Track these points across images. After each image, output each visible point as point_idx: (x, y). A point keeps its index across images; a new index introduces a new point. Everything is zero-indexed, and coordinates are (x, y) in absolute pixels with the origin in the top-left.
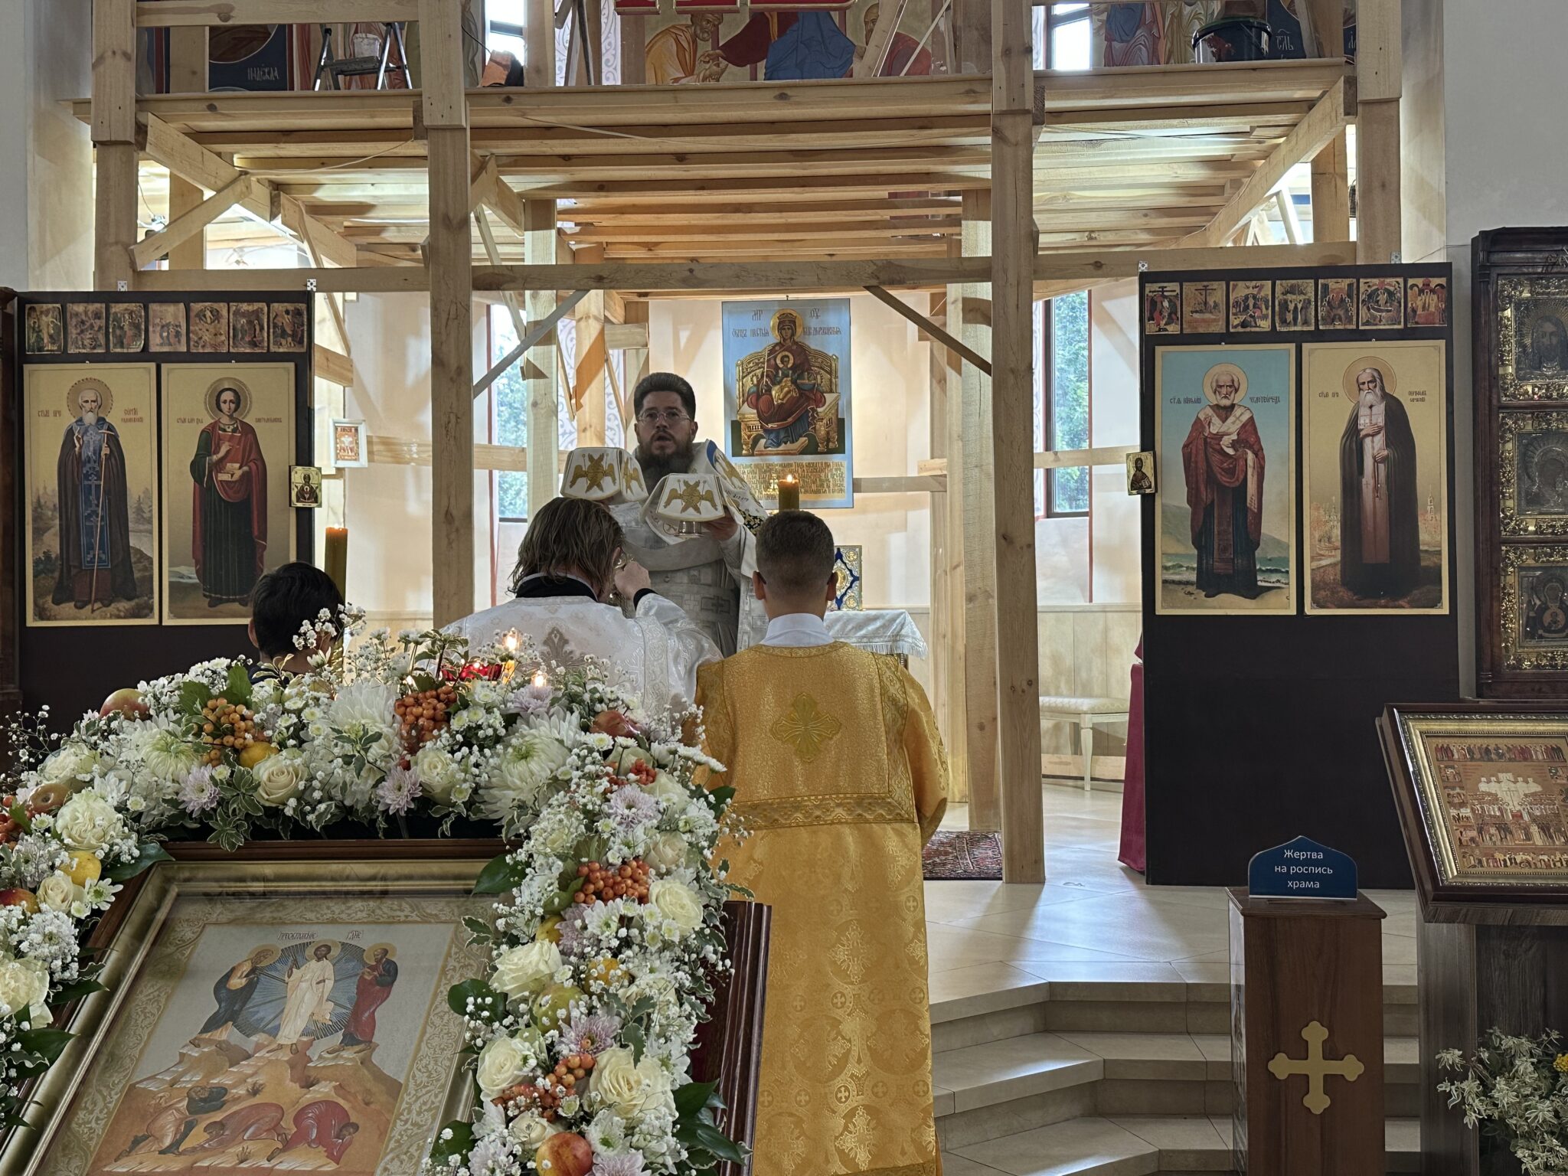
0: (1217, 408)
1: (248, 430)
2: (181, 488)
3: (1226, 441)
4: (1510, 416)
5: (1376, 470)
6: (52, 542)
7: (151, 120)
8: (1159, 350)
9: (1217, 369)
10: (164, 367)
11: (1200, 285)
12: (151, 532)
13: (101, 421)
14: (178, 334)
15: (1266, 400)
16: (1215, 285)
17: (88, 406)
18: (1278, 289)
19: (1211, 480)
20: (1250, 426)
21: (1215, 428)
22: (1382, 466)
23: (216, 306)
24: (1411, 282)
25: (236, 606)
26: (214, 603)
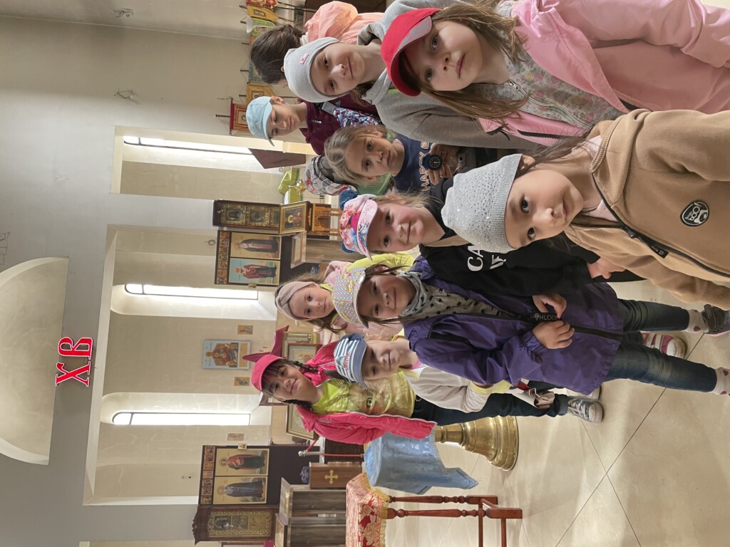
0: (241, 272)
1: (230, 458)
4: (247, 223)
5: (255, 246)
6: (250, 498)
8: (230, 281)
9: (234, 272)
10: (216, 475)
11: (218, 274)
13: (226, 488)
14: (210, 472)
16: (218, 271)
17: (223, 491)
18: (220, 260)
19: (255, 274)
20: (245, 267)
21: (245, 272)
23: (204, 465)
24: (221, 237)
25: (265, 461)
26: (264, 465)
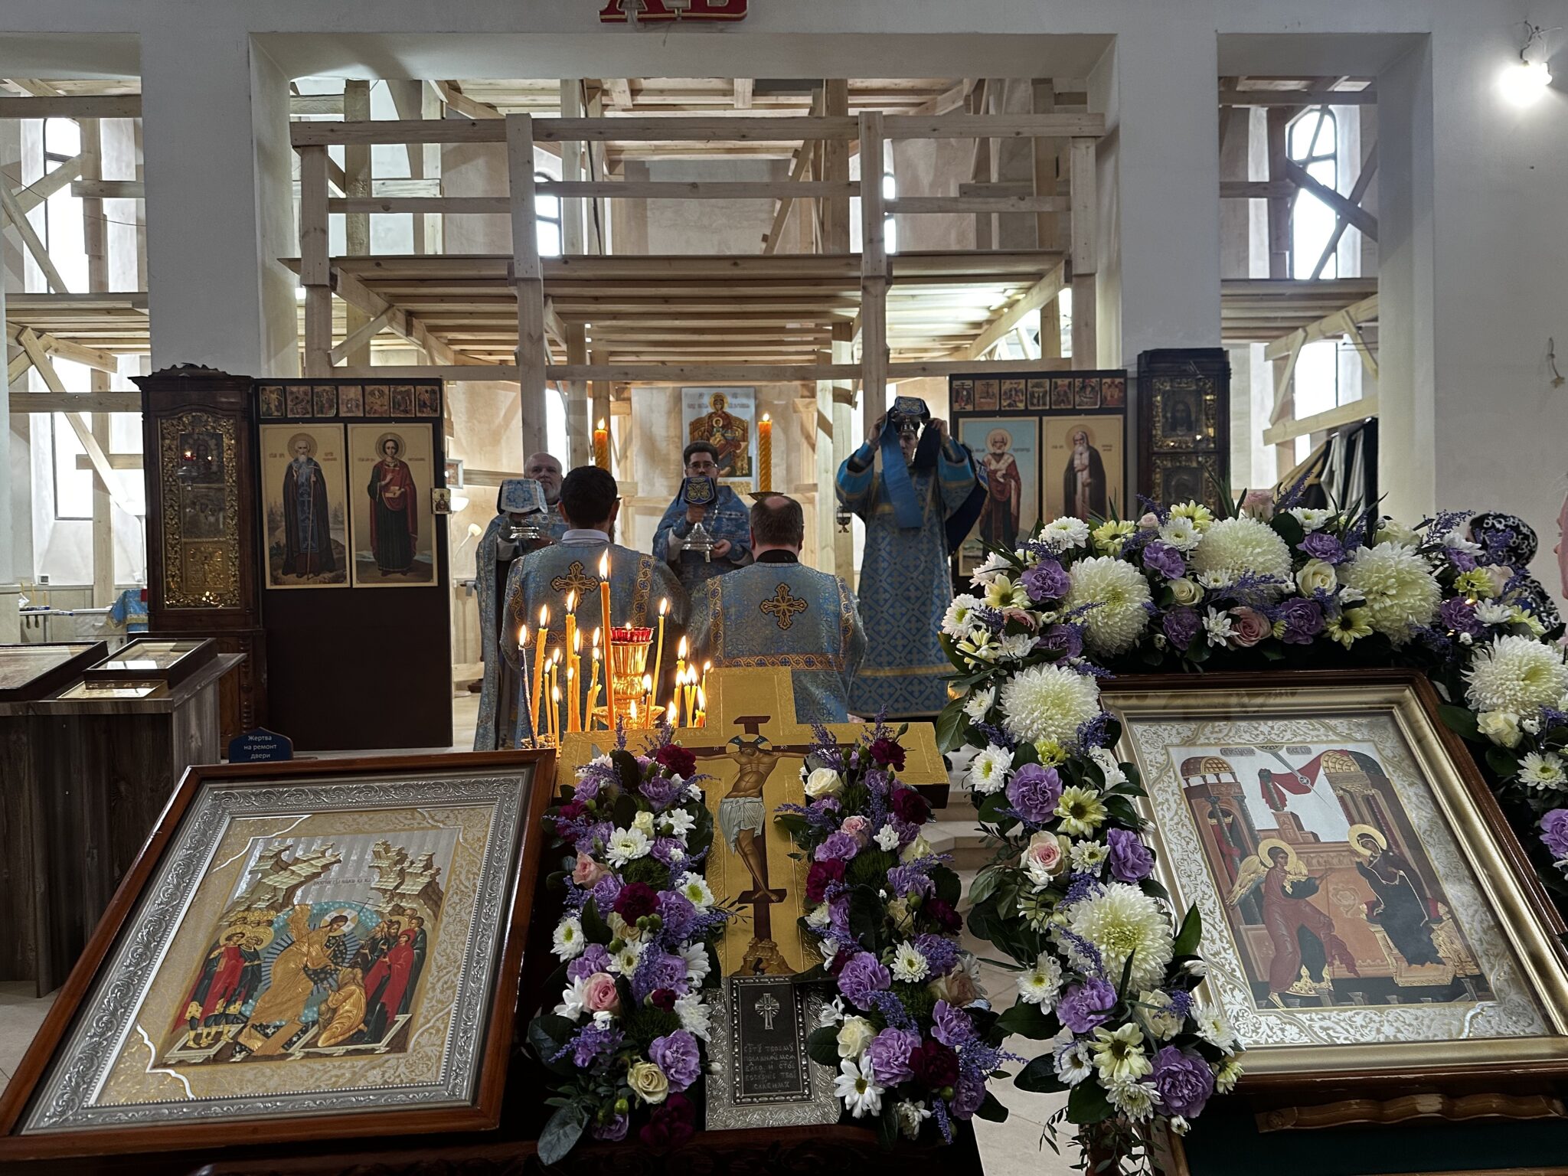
0: (994, 455)
1: (404, 466)
2: (362, 501)
3: (999, 474)
4: (1159, 458)
5: (1083, 491)
6: (281, 536)
7: (338, 271)
8: (961, 420)
9: (993, 433)
10: (350, 426)
11: (984, 382)
12: (343, 530)
13: (310, 460)
14: (357, 406)
15: (1022, 450)
16: (991, 382)
17: (301, 451)
18: (1029, 385)
19: (991, 497)
20: (1013, 465)
21: (994, 466)
22: (1087, 489)
23: (381, 387)
24: (1104, 381)
25: (399, 575)
26: (385, 573)
